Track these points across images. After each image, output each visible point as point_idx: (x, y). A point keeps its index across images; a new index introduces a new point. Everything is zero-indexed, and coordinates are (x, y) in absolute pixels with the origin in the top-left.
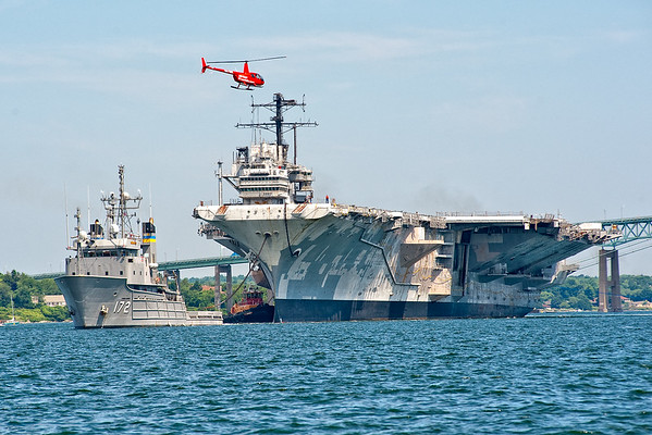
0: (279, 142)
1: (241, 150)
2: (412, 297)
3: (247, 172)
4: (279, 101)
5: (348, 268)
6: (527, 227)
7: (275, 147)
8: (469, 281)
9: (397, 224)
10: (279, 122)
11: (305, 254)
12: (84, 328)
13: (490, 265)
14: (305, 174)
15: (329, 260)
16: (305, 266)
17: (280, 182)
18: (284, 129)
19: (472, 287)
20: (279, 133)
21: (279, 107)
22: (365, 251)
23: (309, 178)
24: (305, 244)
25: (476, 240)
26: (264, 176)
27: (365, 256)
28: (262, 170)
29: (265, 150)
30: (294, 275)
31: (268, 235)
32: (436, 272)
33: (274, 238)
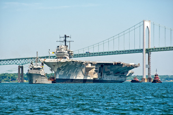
0: (65, 45)
1: (58, 46)
2: (88, 78)
3: (58, 51)
4: (65, 36)
5: (73, 72)
6: (114, 64)
7: (64, 46)
8: (103, 75)
9: (84, 63)
10: (65, 41)
11: (63, 69)
12: (33, 83)
13: (109, 72)
14: (72, 52)
15: (68, 70)
16: (63, 72)
17: (65, 53)
18: (66, 42)
19: (104, 76)
20: (65, 43)
21: (65, 38)
22: (77, 69)
23: (72, 53)
24: (62, 67)
25: (104, 66)
26: (61, 52)
27: (77, 70)
28: (61, 51)
29: (62, 47)
30: (60, 73)
31: (54, 65)
32: (94, 73)
33: (55, 66)
